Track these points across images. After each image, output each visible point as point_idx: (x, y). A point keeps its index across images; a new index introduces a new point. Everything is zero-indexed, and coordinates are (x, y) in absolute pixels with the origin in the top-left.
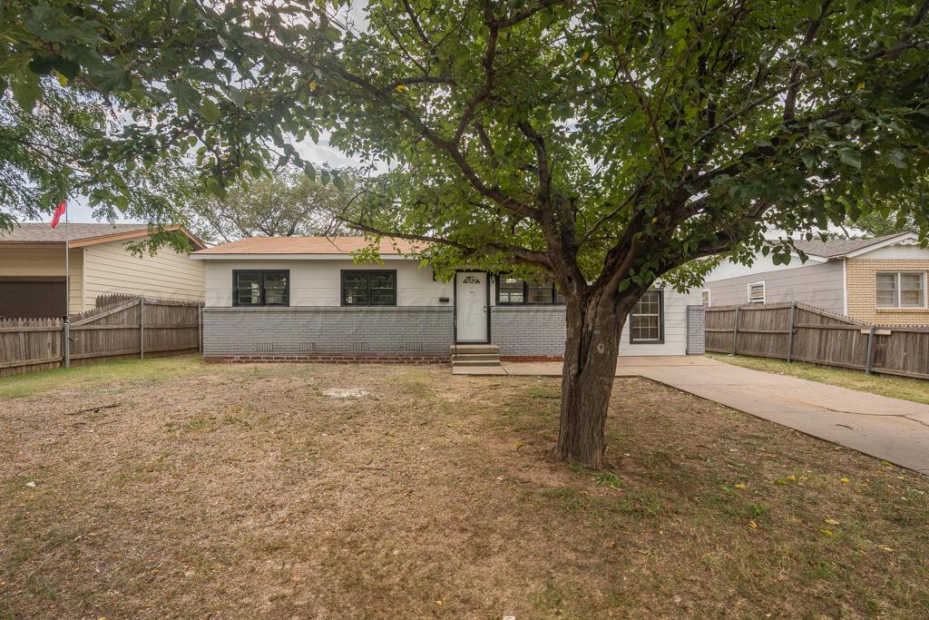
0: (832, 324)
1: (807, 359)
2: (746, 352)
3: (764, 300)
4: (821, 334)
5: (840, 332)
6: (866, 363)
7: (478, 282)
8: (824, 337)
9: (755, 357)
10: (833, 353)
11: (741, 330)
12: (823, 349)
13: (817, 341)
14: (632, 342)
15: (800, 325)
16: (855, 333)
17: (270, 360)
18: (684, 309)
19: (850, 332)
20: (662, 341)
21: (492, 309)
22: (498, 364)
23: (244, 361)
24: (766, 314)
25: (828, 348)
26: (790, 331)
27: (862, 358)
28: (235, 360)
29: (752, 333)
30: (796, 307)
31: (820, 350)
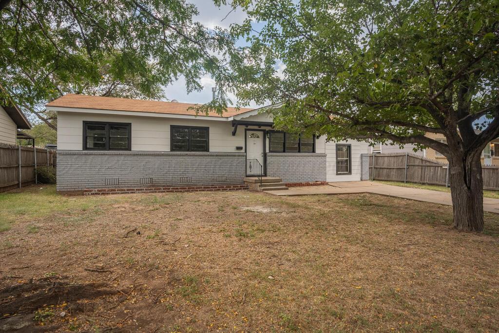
0: (428, 164)
1: (415, 181)
2: (379, 179)
3: (381, 151)
4: (422, 169)
5: (432, 168)
6: (446, 183)
7: (258, 137)
8: (423, 170)
9: (386, 181)
10: (429, 177)
11: (376, 167)
12: (423, 176)
13: (420, 171)
14: (337, 174)
15: (411, 164)
16: (439, 168)
17: (113, 192)
18: (359, 156)
19: (437, 168)
20: (350, 173)
21: (268, 154)
22: (287, 189)
23: (101, 193)
24: (391, 159)
25: (426, 175)
26: (406, 167)
27: (444, 180)
28: (93, 192)
29: (383, 168)
30: (408, 155)
31: (421, 177)
